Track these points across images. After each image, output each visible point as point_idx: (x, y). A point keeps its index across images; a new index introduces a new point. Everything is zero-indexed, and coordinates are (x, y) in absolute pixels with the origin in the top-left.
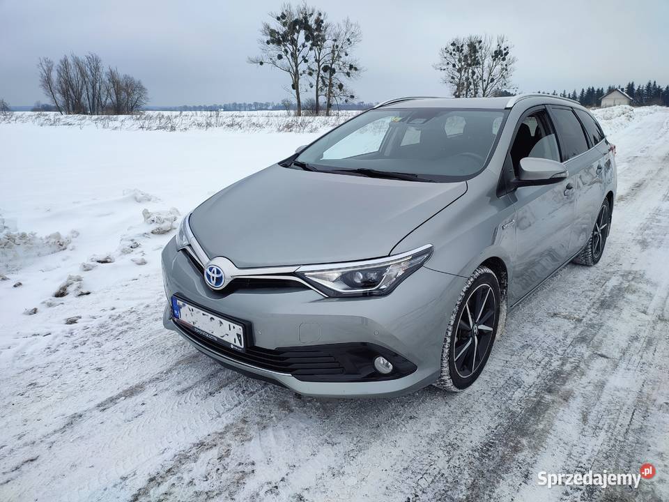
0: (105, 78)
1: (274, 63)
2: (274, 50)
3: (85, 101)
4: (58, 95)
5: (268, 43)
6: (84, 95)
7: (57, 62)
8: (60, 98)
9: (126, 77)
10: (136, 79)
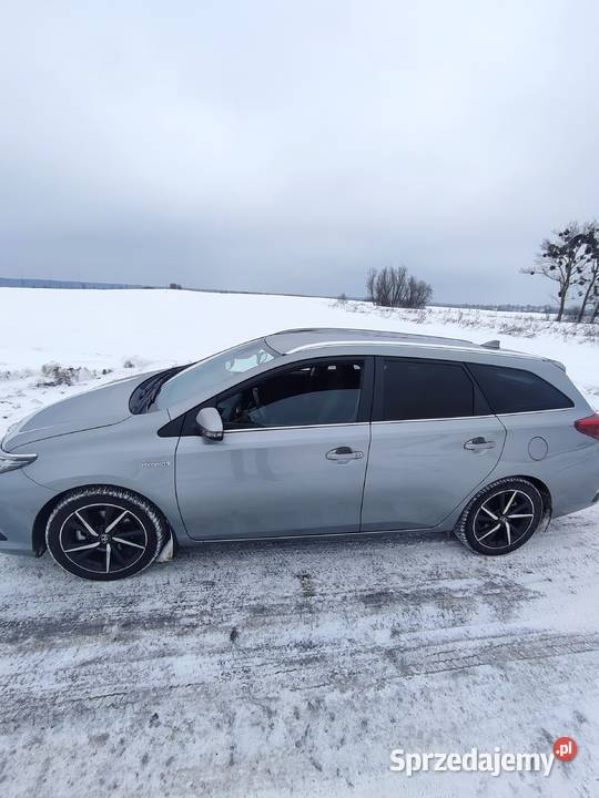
0: (407, 282)
1: (545, 273)
2: (549, 262)
3: (391, 298)
4: (375, 292)
5: (545, 256)
6: (391, 293)
7: (380, 271)
8: (375, 295)
9: (422, 282)
10: (428, 284)
